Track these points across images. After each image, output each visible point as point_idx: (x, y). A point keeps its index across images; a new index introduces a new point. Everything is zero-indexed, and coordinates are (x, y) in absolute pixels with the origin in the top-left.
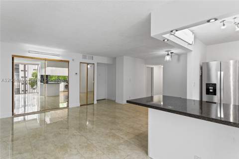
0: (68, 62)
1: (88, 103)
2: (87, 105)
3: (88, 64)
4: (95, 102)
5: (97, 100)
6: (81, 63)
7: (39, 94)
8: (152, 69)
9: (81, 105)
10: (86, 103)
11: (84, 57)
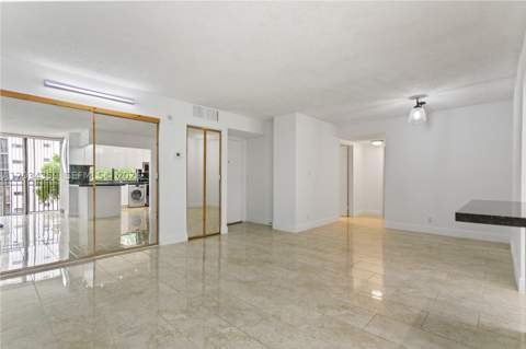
0: (157, 122)
1: (207, 233)
2: (205, 236)
3: (205, 131)
4: (224, 230)
5: (228, 225)
6: (188, 126)
7: (67, 212)
8: (349, 149)
9: (190, 239)
10: (203, 232)
11: (198, 112)
